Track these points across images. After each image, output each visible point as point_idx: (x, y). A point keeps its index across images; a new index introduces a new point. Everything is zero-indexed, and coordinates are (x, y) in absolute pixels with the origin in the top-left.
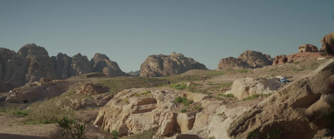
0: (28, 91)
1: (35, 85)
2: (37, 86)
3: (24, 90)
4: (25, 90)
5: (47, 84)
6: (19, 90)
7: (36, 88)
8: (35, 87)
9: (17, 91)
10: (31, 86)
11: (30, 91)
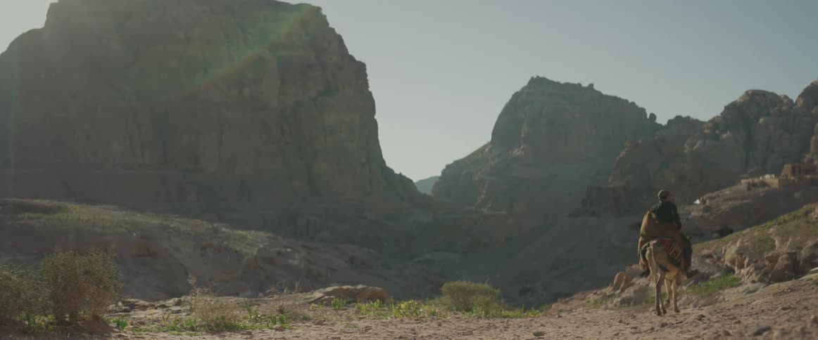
0: (737, 203)
1: (764, 184)
2: (767, 188)
3: (727, 200)
4: (730, 199)
5: (796, 181)
6: (714, 198)
7: (762, 195)
8: (761, 190)
9: (708, 203)
10: (751, 186)
11: (745, 201)
